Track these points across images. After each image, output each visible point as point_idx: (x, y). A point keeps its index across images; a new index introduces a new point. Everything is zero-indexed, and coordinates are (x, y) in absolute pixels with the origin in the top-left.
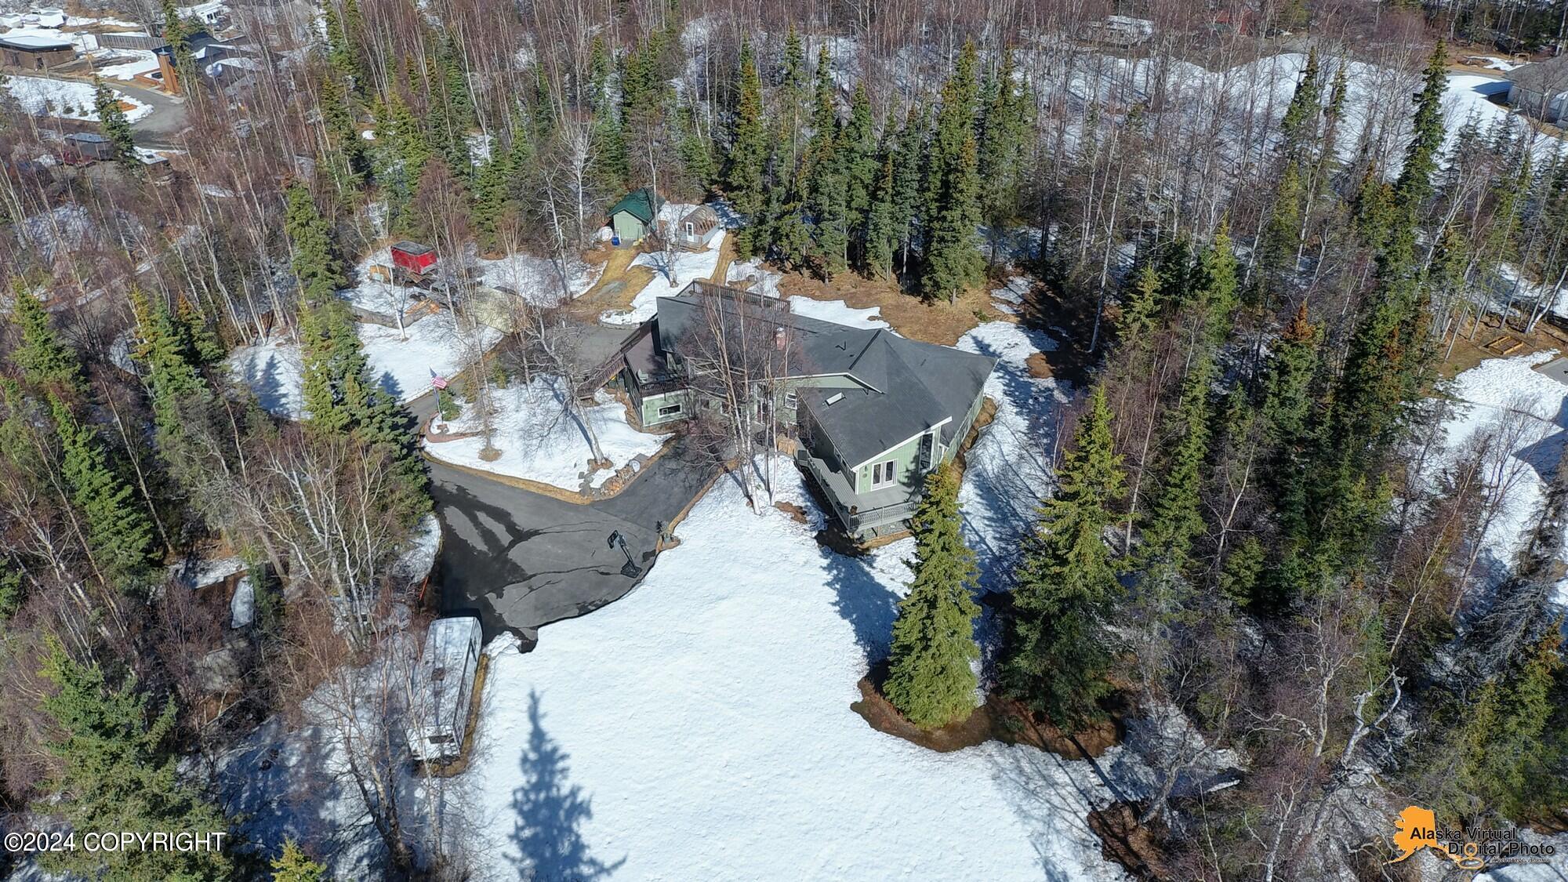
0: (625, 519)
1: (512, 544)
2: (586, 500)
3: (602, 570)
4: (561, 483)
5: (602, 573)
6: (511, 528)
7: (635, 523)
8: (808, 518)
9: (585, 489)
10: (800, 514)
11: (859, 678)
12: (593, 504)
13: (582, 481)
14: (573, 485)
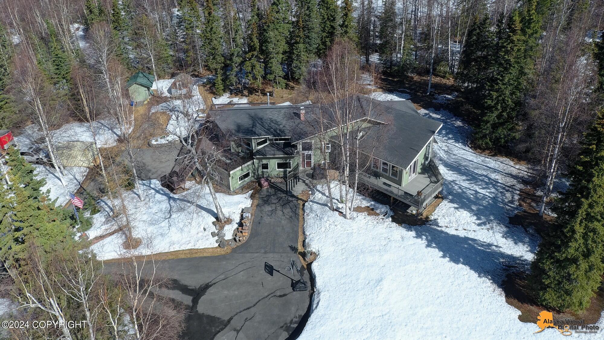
0: (265, 253)
1: (195, 301)
2: (226, 250)
3: (278, 293)
4: (201, 245)
5: (280, 296)
6: (185, 290)
7: (274, 252)
8: (378, 211)
9: (222, 243)
10: (371, 211)
11: (504, 299)
12: (234, 250)
13: (216, 238)
14: (212, 243)
